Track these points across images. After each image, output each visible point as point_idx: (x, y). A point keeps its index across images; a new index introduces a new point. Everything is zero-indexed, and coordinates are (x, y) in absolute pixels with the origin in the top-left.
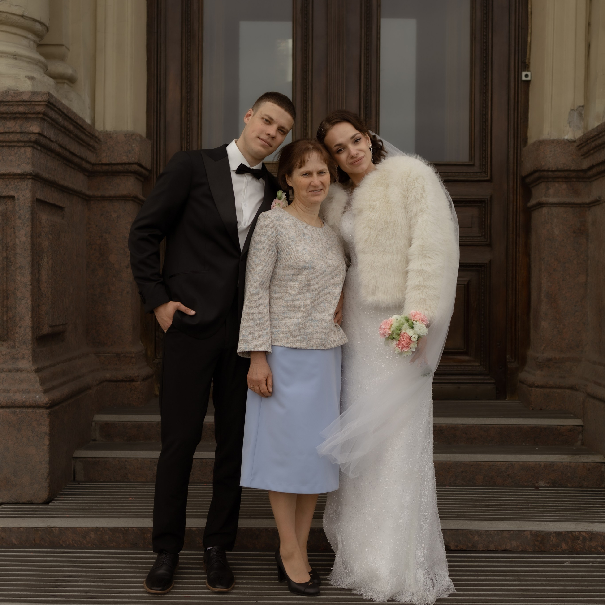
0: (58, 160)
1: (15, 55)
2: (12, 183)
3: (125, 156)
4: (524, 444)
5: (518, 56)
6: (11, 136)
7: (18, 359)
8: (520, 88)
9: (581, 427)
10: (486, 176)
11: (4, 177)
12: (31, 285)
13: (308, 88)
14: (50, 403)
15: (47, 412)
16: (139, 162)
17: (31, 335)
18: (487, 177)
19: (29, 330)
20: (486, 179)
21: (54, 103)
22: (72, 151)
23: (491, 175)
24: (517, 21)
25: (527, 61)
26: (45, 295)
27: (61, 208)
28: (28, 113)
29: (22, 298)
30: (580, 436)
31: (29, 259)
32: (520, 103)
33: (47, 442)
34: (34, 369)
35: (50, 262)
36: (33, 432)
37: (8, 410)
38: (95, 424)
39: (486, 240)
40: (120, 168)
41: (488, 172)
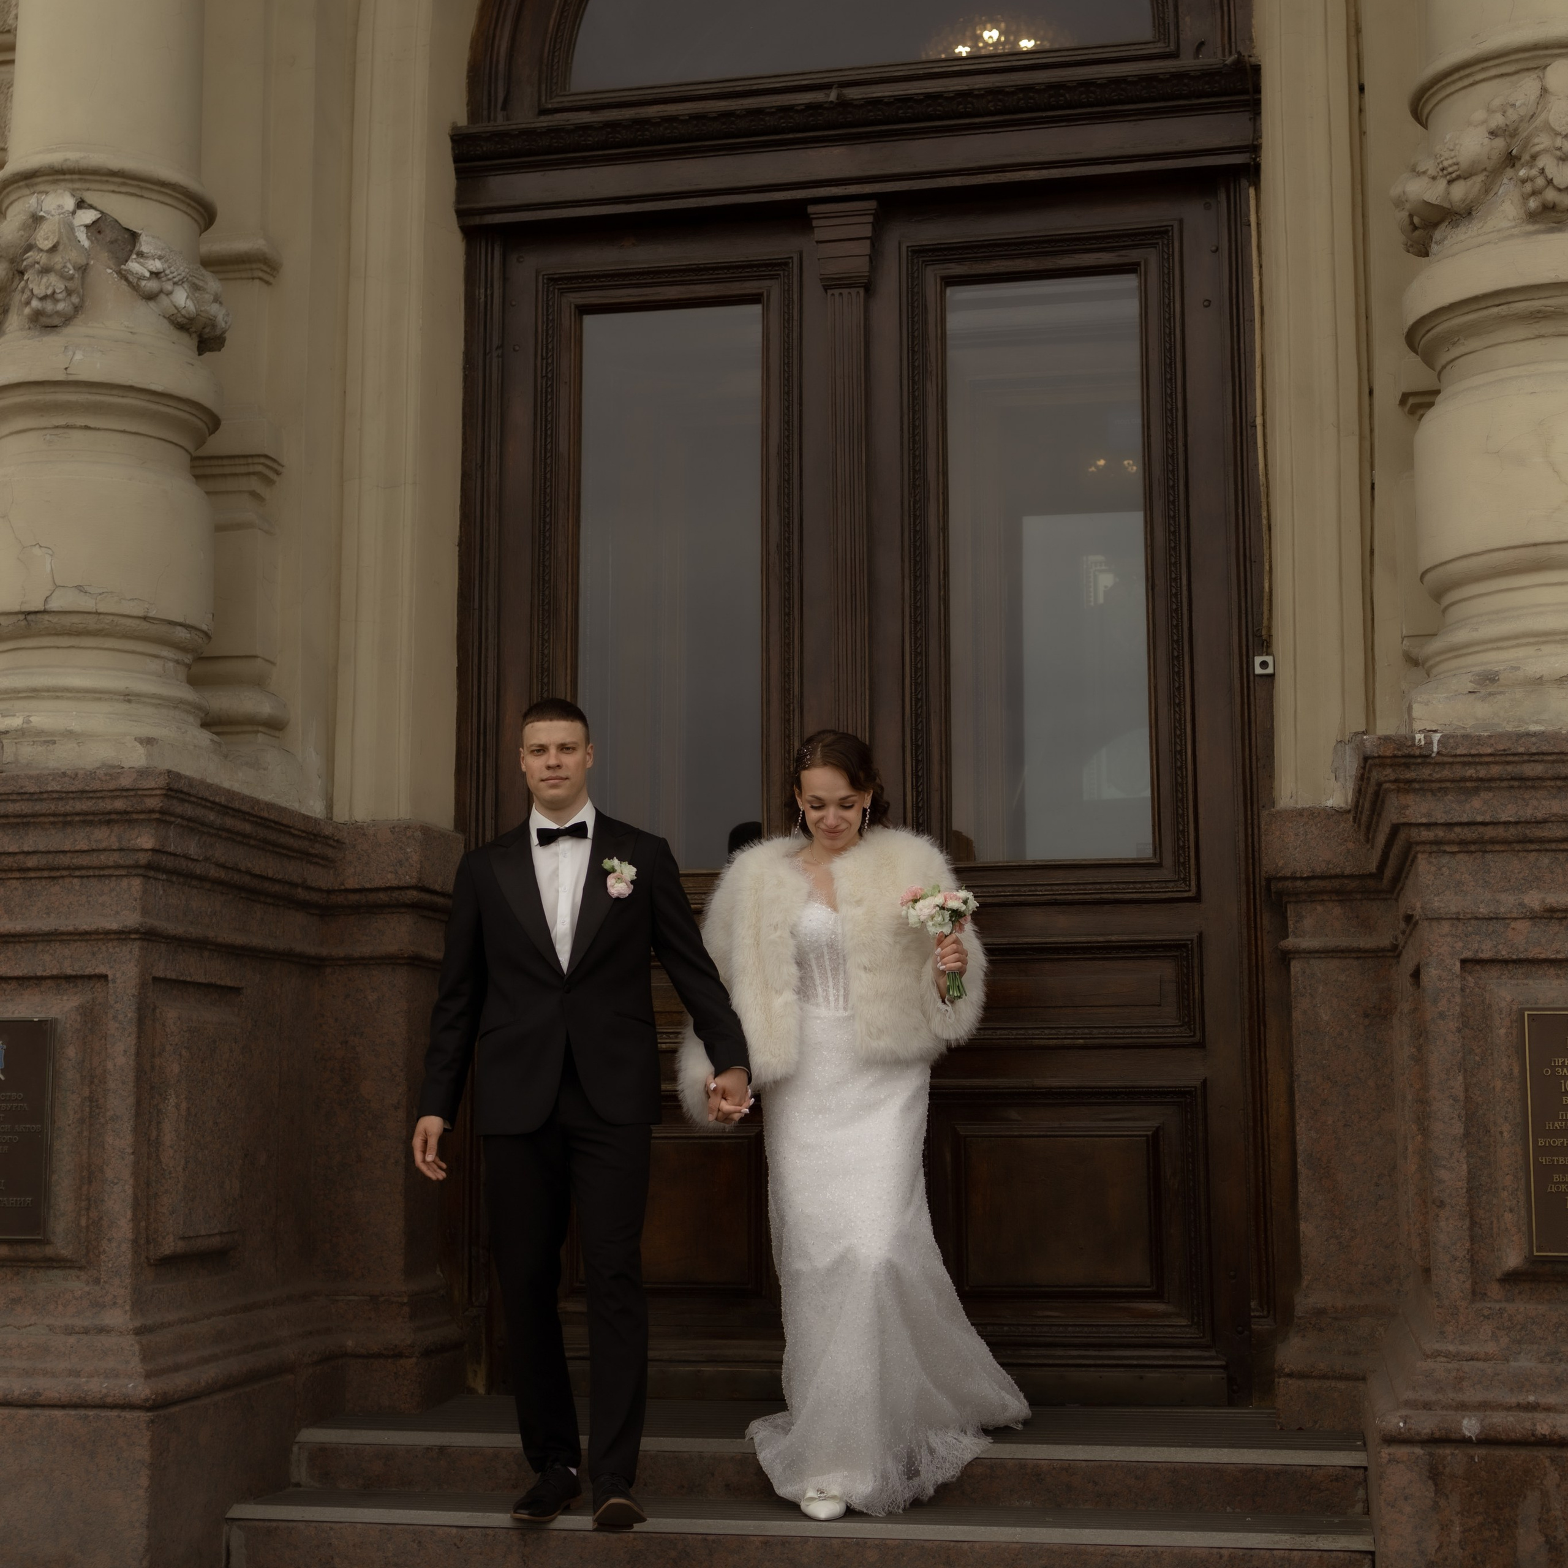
0: (222, 893)
1: (128, 695)
2: (104, 948)
3: (391, 872)
4: (1229, 1509)
5: (1247, 622)
6: (102, 857)
7: (105, 1306)
8: (1252, 692)
9: (1362, 1471)
10: (1187, 888)
11: (88, 937)
12: (133, 1153)
13: (793, 711)
14: (154, 1400)
15: (147, 1419)
16: (420, 885)
17: (129, 1256)
18: (1190, 891)
19: (125, 1247)
20: (1186, 895)
21: (185, 790)
22: (258, 873)
23: (1198, 886)
24: (1241, 545)
25: (1264, 632)
26: (170, 1173)
27: (236, 990)
28: (132, 812)
29: (116, 1181)
30: (1361, 1493)
31: (131, 1100)
32: (1253, 725)
33: (144, 1481)
34: (131, 1327)
35: (184, 1105)
36: (118, 1459)
37: (73, 1412)
38: (300, 1448)
39: (1192, 1034)
40: (383, 897)
41: (1190, 881)
